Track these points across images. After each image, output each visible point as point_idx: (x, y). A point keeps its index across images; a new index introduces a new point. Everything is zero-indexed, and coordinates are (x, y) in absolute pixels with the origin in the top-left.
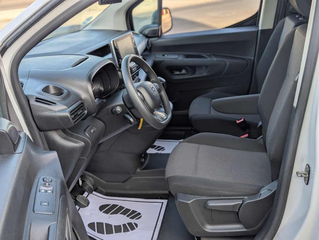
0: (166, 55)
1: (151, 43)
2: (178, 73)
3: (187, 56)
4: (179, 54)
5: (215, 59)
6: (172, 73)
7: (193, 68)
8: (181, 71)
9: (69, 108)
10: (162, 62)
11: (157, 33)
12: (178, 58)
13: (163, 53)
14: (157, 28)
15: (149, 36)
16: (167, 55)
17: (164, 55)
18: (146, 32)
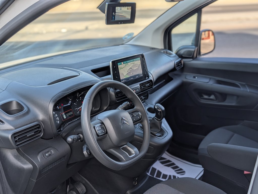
0: (196, 78)
1: (184, 63)
2: (206, 97)
3: (219, 82)
4: (210, 79)
5: (248, 90)
6: (201, 96)
7: (223, 96)
8: (210, 95)
9: (16, 129)
10: (191, 83)
11: (192, 54)
12: (208, 82)
13: (194, 75)
14: (193, 50)
15: (183, 56)
16: (198, 77)
17: (194, 77)
18: (182, 52)
